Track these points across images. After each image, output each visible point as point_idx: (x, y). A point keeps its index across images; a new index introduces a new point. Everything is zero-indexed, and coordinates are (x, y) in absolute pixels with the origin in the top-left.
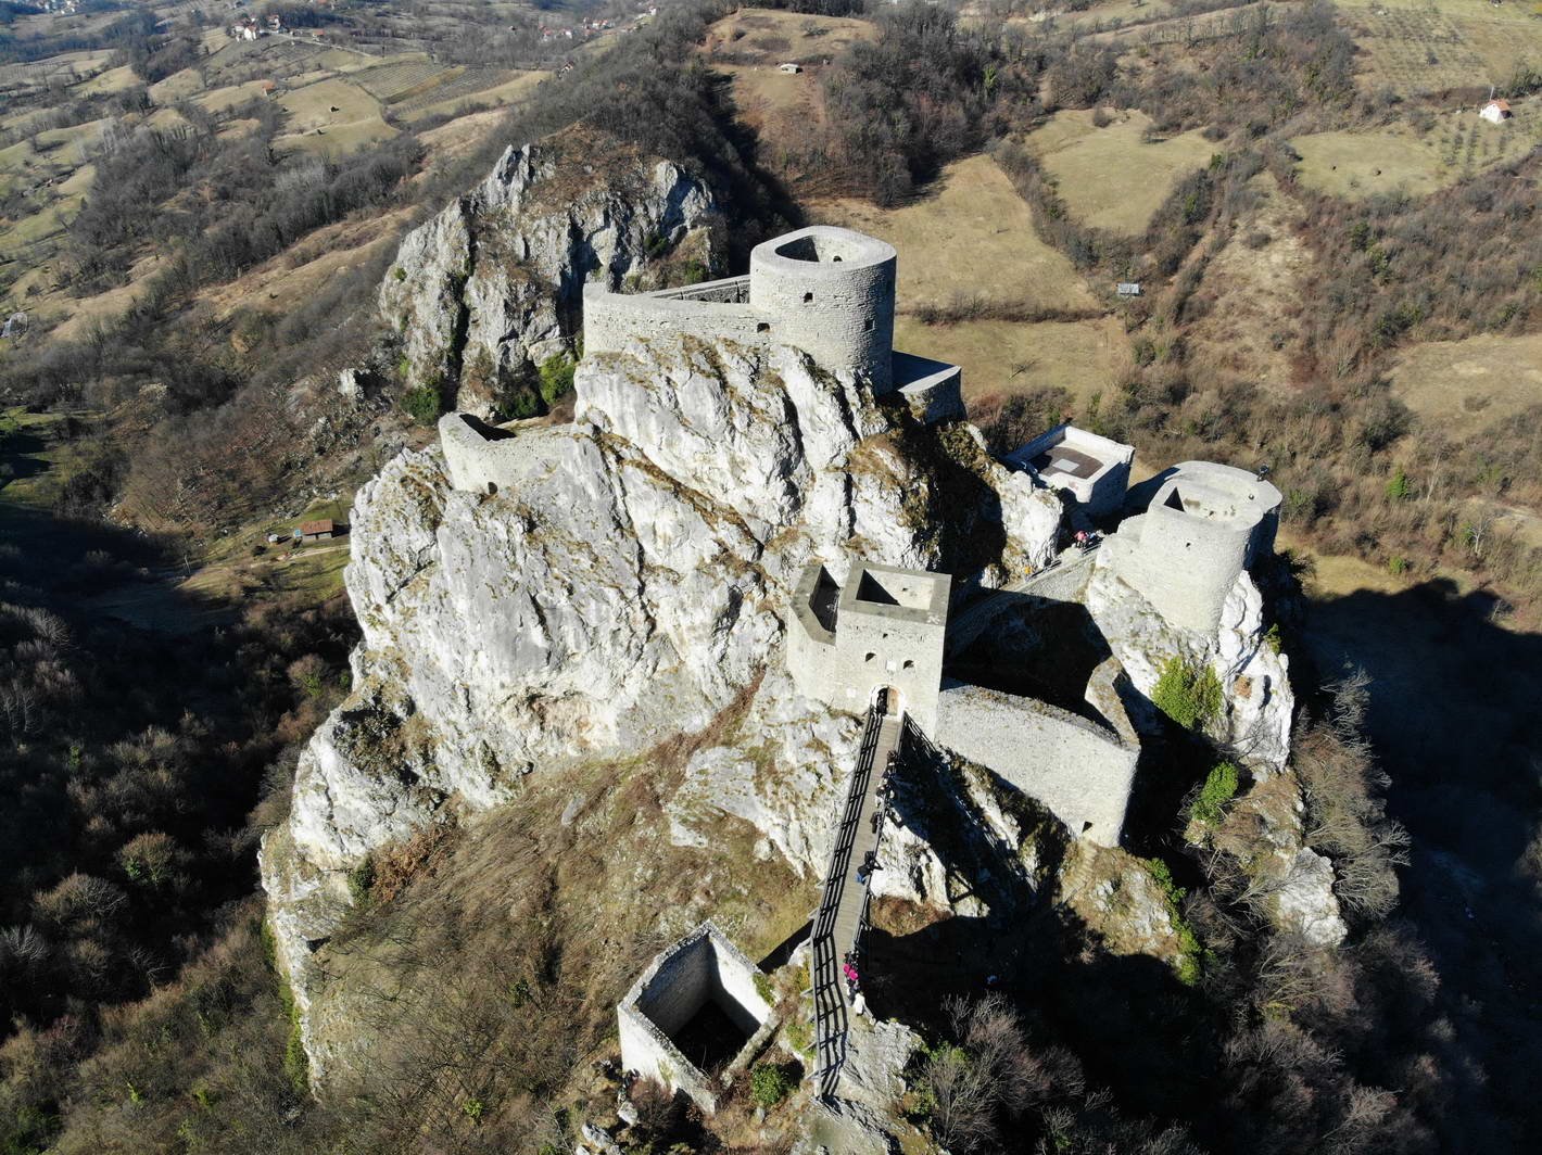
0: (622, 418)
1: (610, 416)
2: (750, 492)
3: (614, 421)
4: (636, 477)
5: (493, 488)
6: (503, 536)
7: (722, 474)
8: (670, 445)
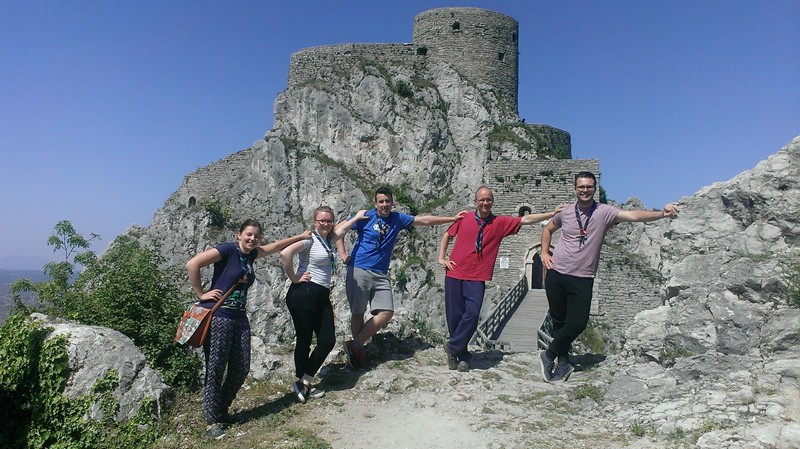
0: (306, 126)
1: (297, 127)
2: (405, 168)
3: (300, 130)
4: (310, 165)
5: (192, 200)
6: (190, 233)
7: (383, 157)
8: (341, 137)
